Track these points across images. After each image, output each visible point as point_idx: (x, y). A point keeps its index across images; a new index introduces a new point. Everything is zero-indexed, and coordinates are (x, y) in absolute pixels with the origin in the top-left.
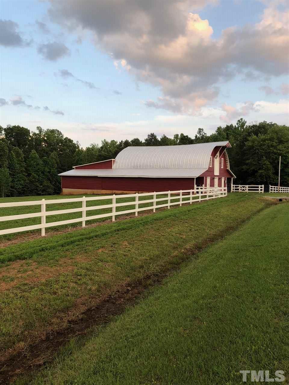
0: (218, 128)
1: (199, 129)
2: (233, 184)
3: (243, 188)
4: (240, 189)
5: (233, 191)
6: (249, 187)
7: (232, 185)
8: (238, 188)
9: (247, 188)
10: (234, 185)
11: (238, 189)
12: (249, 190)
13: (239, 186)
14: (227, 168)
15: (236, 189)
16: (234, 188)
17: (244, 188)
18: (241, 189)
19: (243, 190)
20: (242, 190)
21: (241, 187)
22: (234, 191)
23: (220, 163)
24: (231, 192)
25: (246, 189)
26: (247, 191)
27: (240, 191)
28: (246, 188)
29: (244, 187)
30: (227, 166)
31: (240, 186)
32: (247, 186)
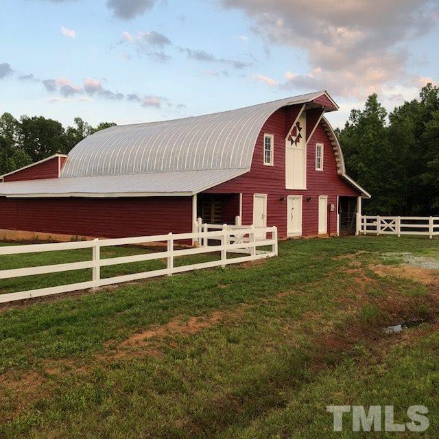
0: (370, 97)
1: (353, 111)
2: (363, 214)
3: (386, 225)
4: (379, 228)
5: (361, 231)
6: (403, 222)
7: (359, 216)
8: (374, 224)
9: (399, 225)
10: (365, 217)
11: (375, 228)
12: (403, 229)
13: (376, 220)
14: (339, 172)
15: (368, 228)
16: (365, 224)
17: (390, 225)
18: (382, 228)
19: (388, 229)
20: (385, 230)
21: (382, 223)
22: (365, 231)
23: (311, 157)
24: (357, 233)
25: (394, 228)
26: (398, 232)
27: (379, 231)
28: (394, 223)
29: (388, 221)
30: (338, 165)
31: (379, 218)
32: (398, 219)
